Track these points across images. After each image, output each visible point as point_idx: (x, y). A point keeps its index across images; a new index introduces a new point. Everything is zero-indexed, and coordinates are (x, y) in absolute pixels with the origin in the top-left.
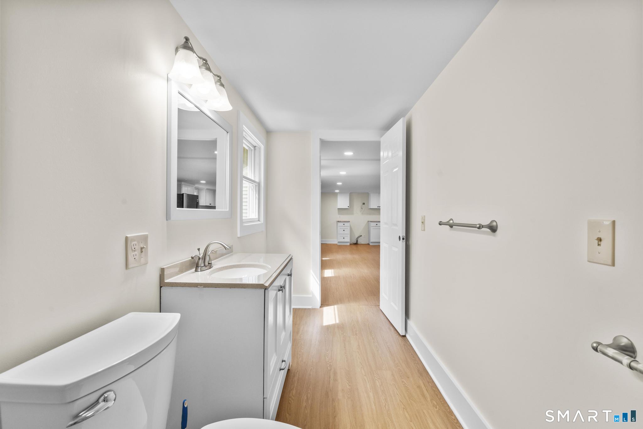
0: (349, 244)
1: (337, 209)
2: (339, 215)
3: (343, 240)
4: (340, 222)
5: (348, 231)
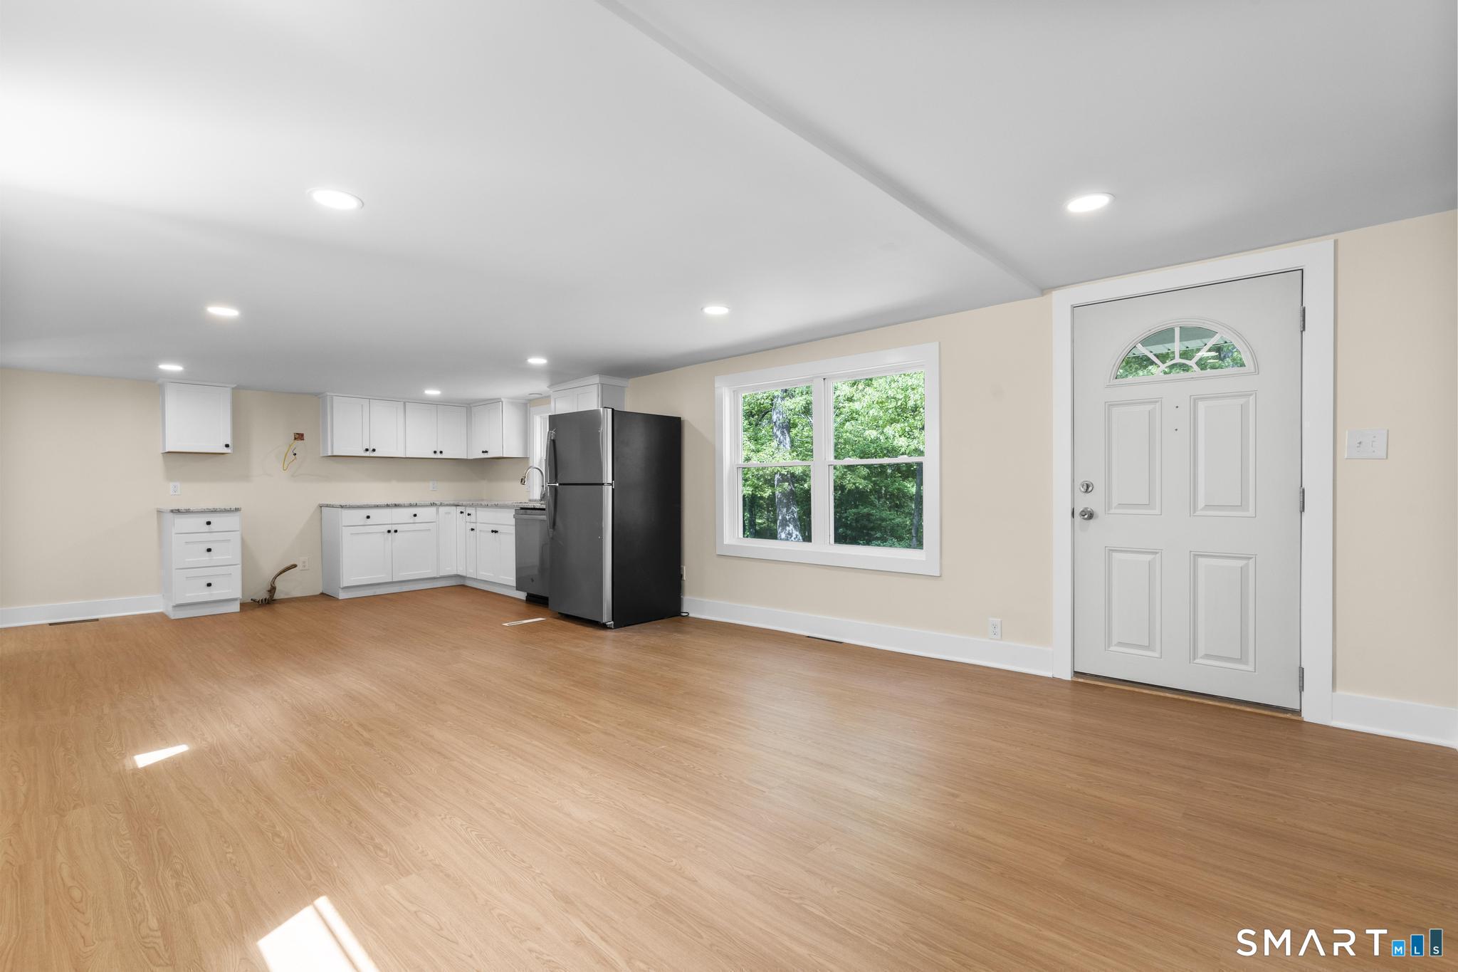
0: (235, 608)
1: (161, 458)
2: (172, 485)
3: (206, 595)
4: (188, 512)
5: (230, 553)
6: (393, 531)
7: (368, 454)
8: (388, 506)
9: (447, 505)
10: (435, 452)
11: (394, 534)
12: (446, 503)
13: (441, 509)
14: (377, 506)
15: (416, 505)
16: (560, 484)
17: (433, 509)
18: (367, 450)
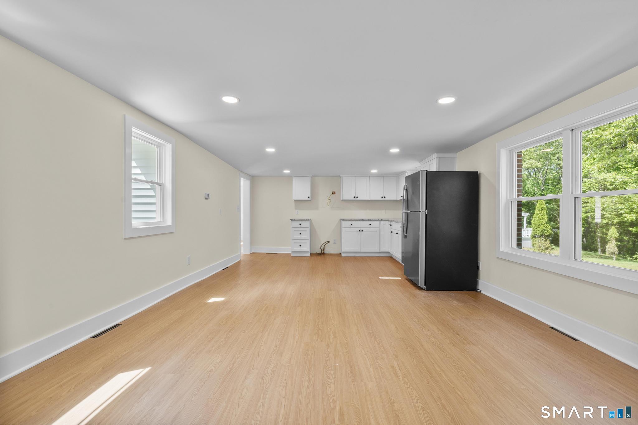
0: (308, 255)
2: (295, 211)
3: (299, 249)
4: (295, 220)
5: (306, 236)
6: (361, 231)
7: (355, 199)
8: (359, 220)
9: (384, 221)
10: (382, 197)
11: (362, 232)
12: (383, 219)
13: (382, 222)
14: (355, 220)
15: (371, 220)
16: (411, 212)
17: (378, 222)
18: (355, 197)
